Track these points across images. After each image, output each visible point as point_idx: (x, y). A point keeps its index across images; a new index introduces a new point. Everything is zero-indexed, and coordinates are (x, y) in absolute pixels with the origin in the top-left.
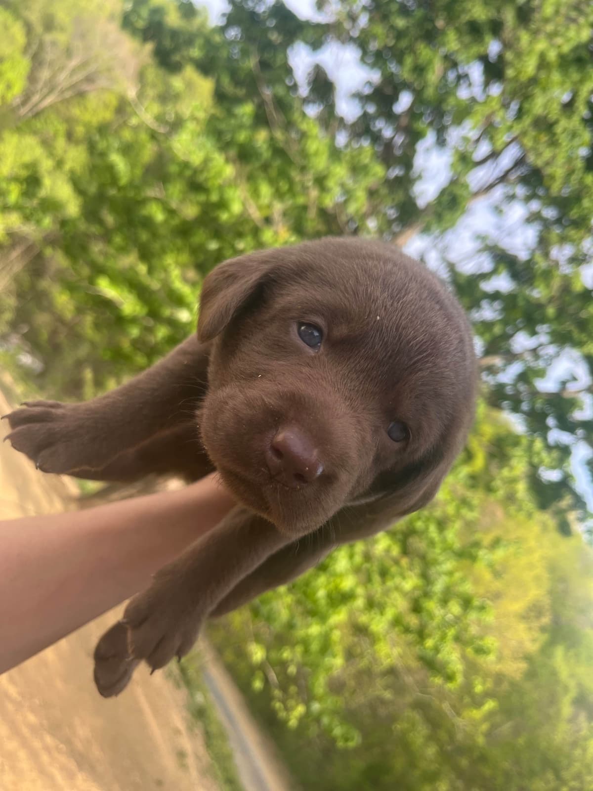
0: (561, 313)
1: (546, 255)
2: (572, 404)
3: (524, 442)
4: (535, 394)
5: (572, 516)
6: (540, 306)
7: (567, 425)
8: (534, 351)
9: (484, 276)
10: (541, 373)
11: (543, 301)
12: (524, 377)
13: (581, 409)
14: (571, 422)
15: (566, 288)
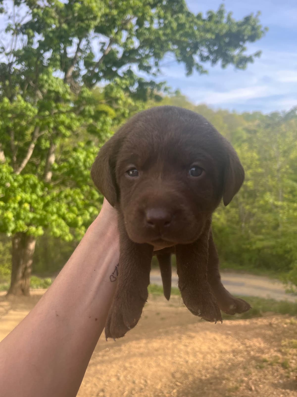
0: (68, 23)
1: (39, 7)
2: (112, 53)
3: (113, 84)
4: (98, 64)
5: (156, 92)
6: (59, 29)
7: (119, 64)
8: (79, 50)
9: (30, 43)
10: (91, 56)
11: (58, 25)
12: (88, 64)
13: (118, 52)
14: (119, 60)
15: (59, 11)
